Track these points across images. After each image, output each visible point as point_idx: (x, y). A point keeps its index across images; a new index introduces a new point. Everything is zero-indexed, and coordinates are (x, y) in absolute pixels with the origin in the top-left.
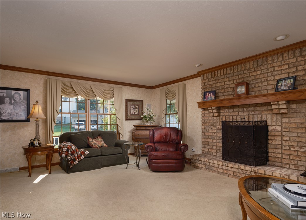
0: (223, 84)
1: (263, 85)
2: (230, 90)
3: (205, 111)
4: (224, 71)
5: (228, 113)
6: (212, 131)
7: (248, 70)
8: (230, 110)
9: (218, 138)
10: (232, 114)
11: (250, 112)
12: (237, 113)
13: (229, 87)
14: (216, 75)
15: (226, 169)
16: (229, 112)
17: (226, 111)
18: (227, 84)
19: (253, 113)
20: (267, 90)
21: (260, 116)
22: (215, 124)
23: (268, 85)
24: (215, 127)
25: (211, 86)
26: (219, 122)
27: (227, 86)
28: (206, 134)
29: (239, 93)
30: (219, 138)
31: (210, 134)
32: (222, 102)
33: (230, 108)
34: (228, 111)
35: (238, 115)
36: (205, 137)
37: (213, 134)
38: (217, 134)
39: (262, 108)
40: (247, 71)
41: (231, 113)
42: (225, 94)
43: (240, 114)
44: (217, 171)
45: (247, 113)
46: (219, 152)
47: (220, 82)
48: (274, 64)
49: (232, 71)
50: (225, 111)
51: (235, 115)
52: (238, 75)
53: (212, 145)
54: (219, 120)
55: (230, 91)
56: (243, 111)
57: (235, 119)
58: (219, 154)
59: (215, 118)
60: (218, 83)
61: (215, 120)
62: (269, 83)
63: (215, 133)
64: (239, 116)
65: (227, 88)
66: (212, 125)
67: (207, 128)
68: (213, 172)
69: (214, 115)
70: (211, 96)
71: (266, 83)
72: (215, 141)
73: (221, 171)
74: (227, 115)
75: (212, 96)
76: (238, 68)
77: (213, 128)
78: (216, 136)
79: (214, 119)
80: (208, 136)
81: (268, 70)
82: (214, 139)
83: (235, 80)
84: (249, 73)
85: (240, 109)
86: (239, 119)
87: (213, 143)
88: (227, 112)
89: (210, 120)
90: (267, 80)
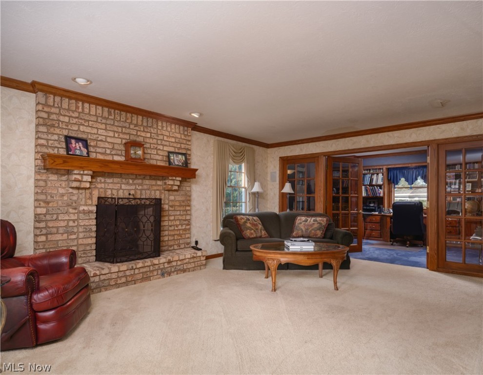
0: (95, 131)
1: (153, 153)
2: (107, 145)
3: (50, 175)
4: (98, 110)
5: (103, 185)
6: (67, 218)
7: (136, 125)
8: (106, 179)
9: (81, 229)
10: (111, 186)
11: (137, 186)
12: (119, 185)
13: (106, 141)
14: (80, 110)
15: (132, 274)
16: (105, 182)
17: (101, 180)
18: (103, 134)
19: (140, 187)
20: (157, 160)
21: (149, 192)
22: (75, 203)
23: (157, 154)
24: (75, 209)
25: (68, 126)
26: (84, 200)
27: (103, 138)
28: (50, 224)
29: (133, 156)
30: (85, 230)
31: (63, 224)
32: (107, 165)
33: (108, 175)
34: (103, 181)
35: (121, 188)
36: (48, 233)
37: (71, 224)
38: (80, 221)
39: (151, 181)
40: (135, 127)
41: (108, 185)
42: (99, 150)
43: (123, 186)
44: (116, 284)
45: (133, 187)
46: (85, 255)
47: (88, 126)
48: (164, 132)
49: (111, 116)
50: (99, 181)
51: (115, 188)
52: (122, 127)
53: (67, 245)
54: (84, 196)
55: (108, 148)
56: (128, 183)
57: (116, 194)
58: (84, 258)
59: (75, 192)
60: (83, 125)
61: (76, 196)
62: (159, 152)
63: (74, 221)
64: (122, 191)
65: (101, 141)
66: (68, 205)
67: (54, 212)
68: (106, 290)
69: (82, 186)
70: (80, 147)
71: (156, 151)
72: (74, 237)
73: (123, 280)
74: (102, 188)
75: (82, 148)
76: (122, 116)
77: (71, 210)
78: (78, 226)
79: (72, 193)
80: (57, 228)
81: (158, 136)
82: (73, 233)
83: (117, 132)
84: (137, 131)
85: (124, 180)
86: (121, 195)
87: (69, 241)
88: (101, 182)
89: (62, 195)
90: (156, 148)
